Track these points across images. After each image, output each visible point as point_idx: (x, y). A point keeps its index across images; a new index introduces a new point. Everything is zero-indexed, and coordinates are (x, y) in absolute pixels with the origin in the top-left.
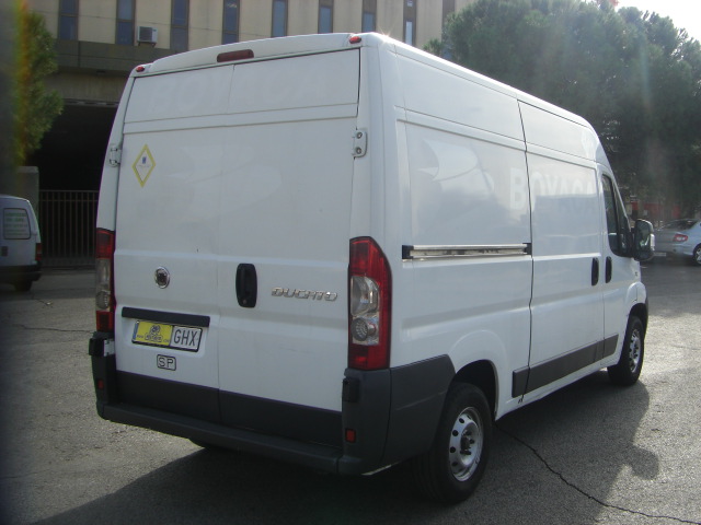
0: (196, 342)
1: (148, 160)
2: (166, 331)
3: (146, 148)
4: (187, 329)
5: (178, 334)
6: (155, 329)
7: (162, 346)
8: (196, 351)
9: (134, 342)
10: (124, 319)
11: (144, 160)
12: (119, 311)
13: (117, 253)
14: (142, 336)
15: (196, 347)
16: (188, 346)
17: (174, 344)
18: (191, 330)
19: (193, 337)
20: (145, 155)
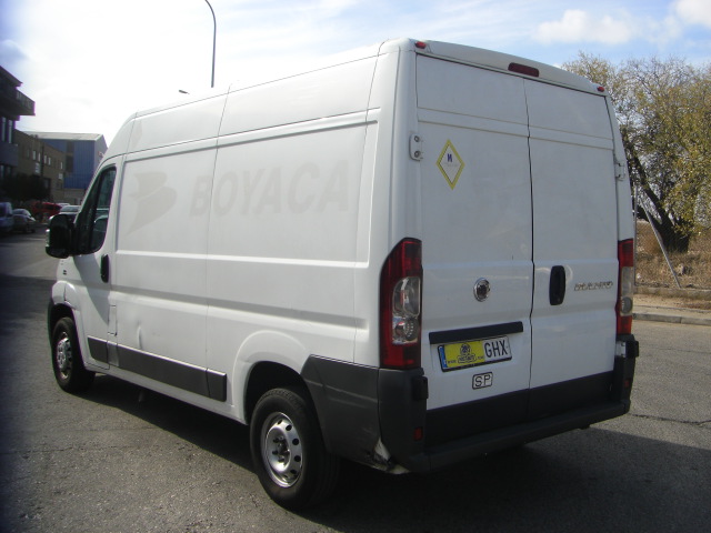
1: (454, 157)
2: (478, 348)
3: (449, 144)
4: (494, 341)
5: (488, 348)
6: (465, 349)
7: (477, 365)
8: (509, 359)
9: (444, 371)
11: (450, 157)
12: (425, 340)
14: (454, 361)
15: (508, 356)
16: (502, 357)
17: (487, 359)
18: (498, 340)
19: (503, 346)
20: (449, 151)
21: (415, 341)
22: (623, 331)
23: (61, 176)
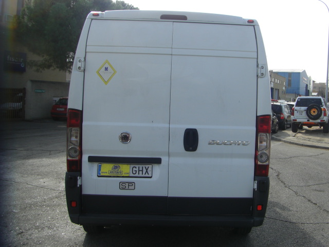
0: (150, 172)
1: (109, 69)
2: (126, 169)
3: (107, 62)
4: (141, 166)
5: (134, 169)
6: (116, 167)
7: (123, 177)
8: (151, 177)
9: (98, 176)
10: (90, 163)
11: (106, 69)
12: (85, 158)
13: (84, 123)
14: (106, 173)
15: (150, 175)
16: (144, 175)
17: (132, 175)
18: (144, 166)
19: (147, 170)
20: (106, 65)
21: (77, 158)
22: (261, 172)
23: (284, 88)
